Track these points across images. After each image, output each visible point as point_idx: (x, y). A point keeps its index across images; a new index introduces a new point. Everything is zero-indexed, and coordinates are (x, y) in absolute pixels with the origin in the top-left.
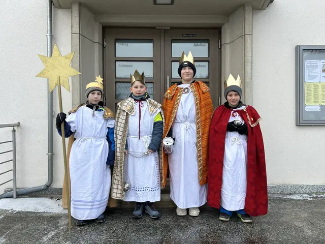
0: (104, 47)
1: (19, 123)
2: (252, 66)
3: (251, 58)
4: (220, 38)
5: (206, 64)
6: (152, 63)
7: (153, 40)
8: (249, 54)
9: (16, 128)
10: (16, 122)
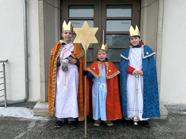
0: (61, 11)
1: (7, 60)
2: (163, 22)
3: (162, 16)
4: (140, 3)
5: (130, 21)
6: (93, 21)
7: (94, 5)
8: (161, 14)
9: (5, 63)
10: (6, 60)
